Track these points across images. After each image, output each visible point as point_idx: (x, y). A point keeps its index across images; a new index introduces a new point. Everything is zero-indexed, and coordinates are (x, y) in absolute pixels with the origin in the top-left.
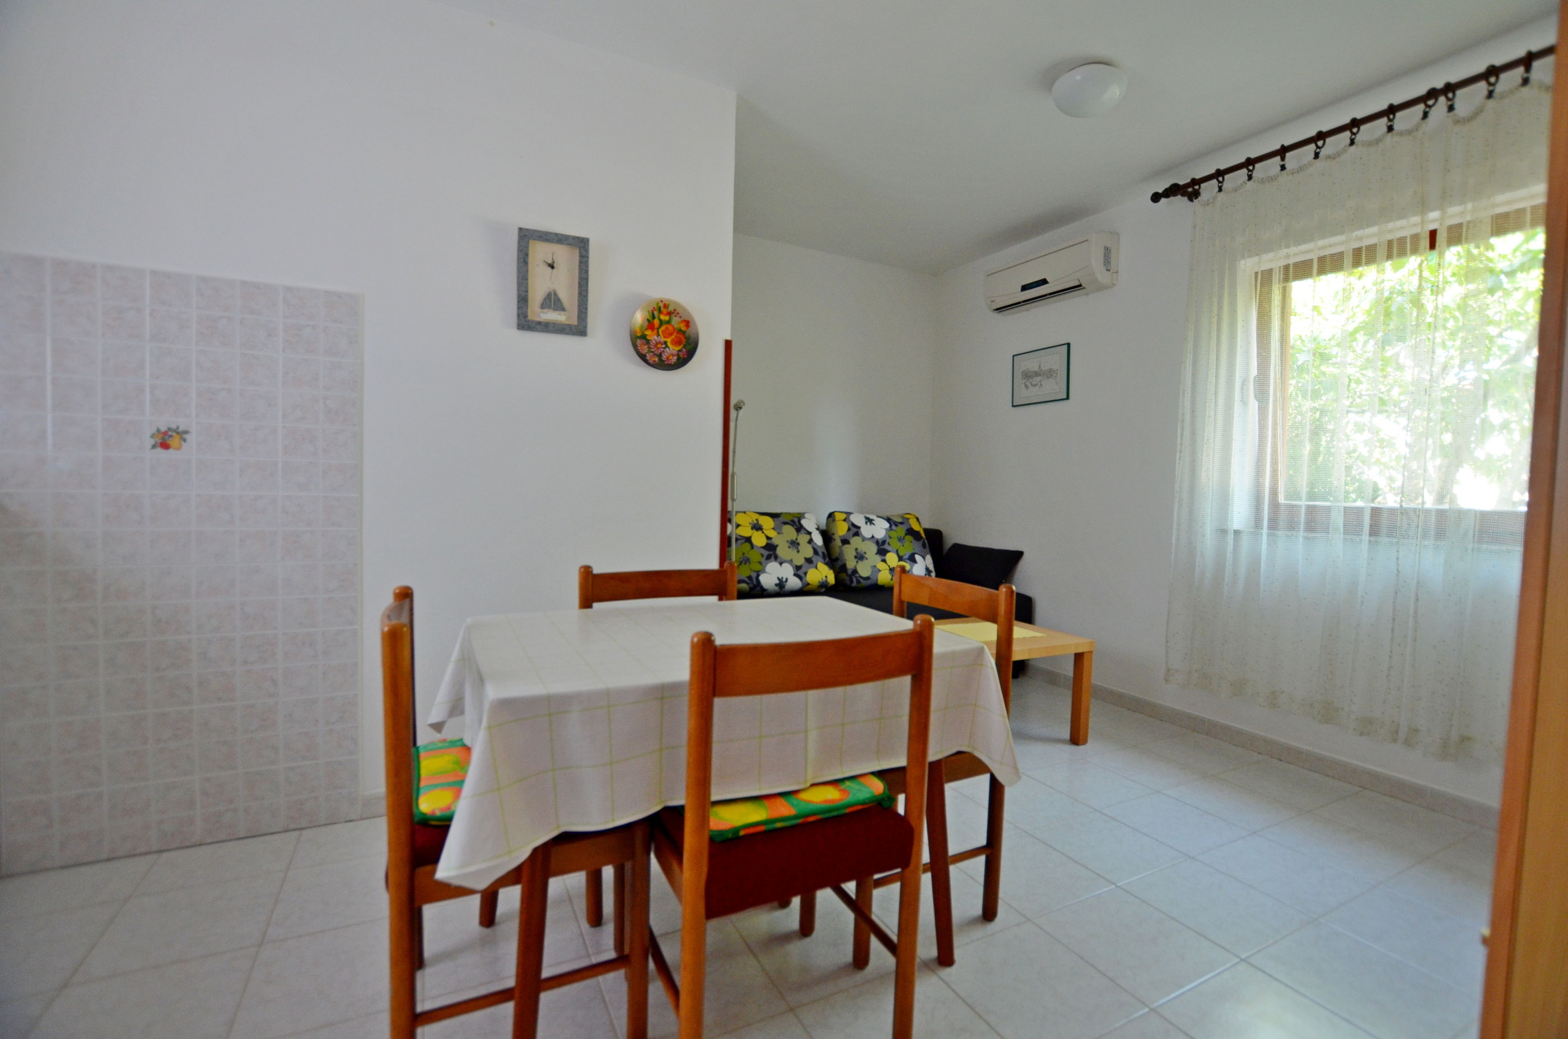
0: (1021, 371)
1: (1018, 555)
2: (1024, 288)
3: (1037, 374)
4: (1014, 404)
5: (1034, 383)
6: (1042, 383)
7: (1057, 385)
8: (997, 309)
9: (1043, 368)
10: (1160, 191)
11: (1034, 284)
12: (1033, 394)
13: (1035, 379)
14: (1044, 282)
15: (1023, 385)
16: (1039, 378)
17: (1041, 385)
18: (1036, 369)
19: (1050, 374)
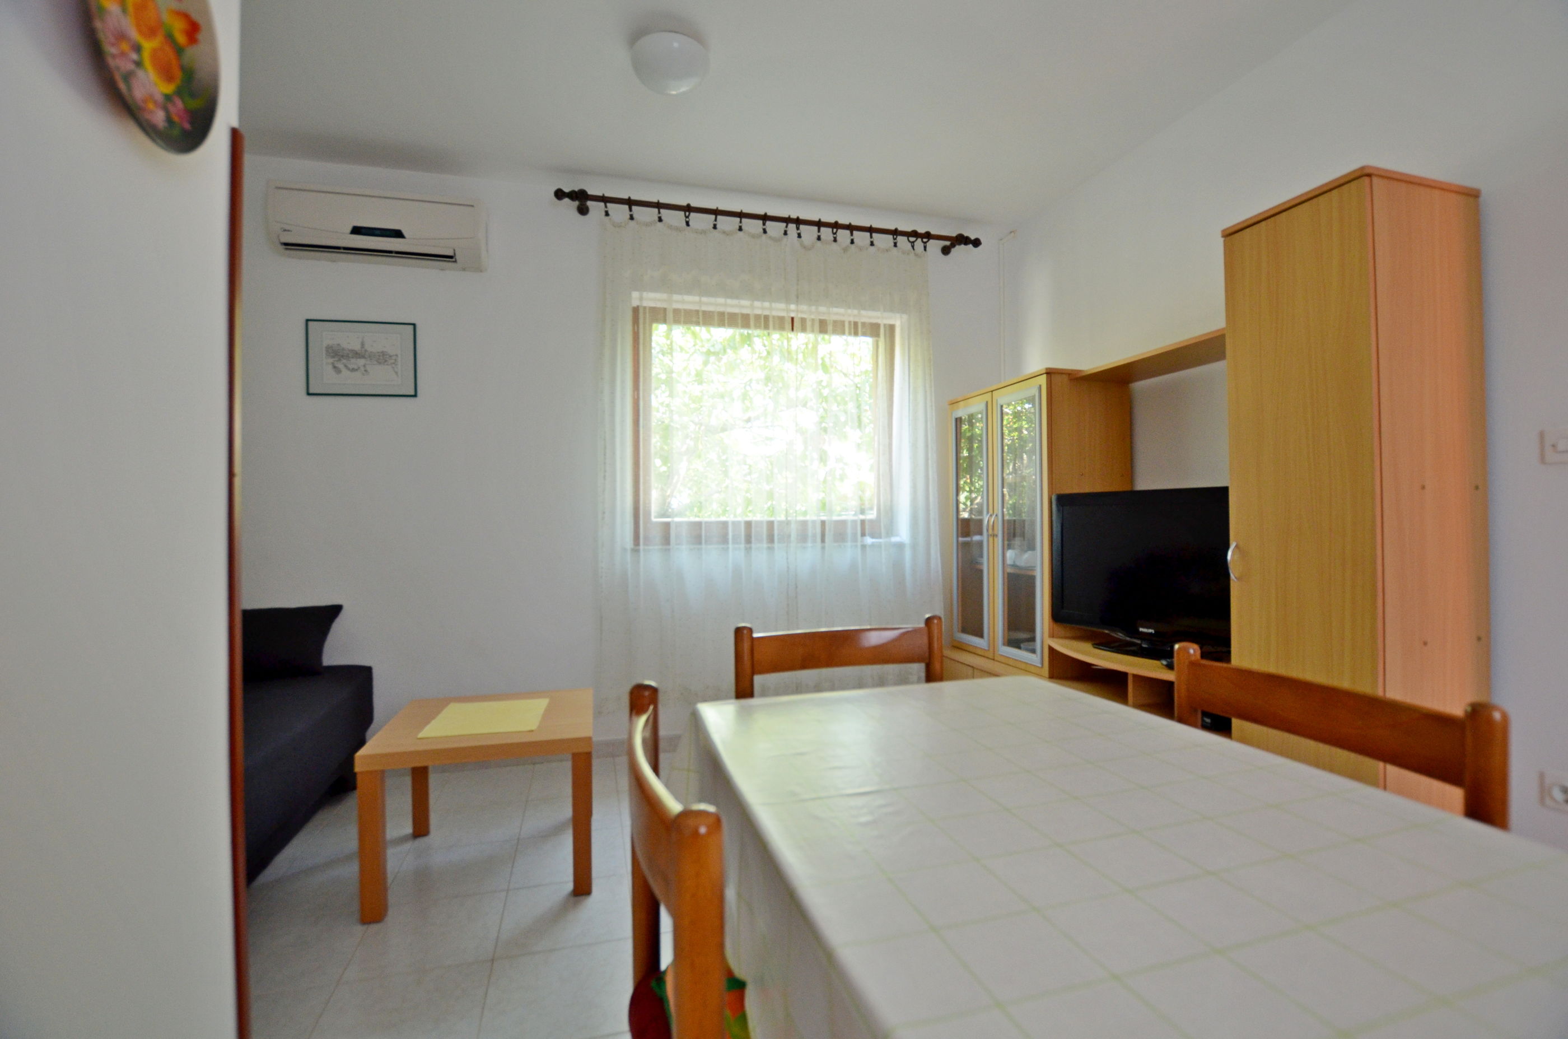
0: (325, 345)
1: (335, 610)
2: (357, 231)
3: (357, 355)
4: (311, 391)
5: (351, 366)
6: (368, 368)
7: (398, 376)
8: (286, 244)
9: (367, 347)
10: (567, 190)
11: (378, 232)
12: (349, 381)
13: (353, 360)
14: (398, 234)
15: (331, 366)
16: (361, 362)
17: (366, 371)
18: (357, 347)
19: (383, 358)
